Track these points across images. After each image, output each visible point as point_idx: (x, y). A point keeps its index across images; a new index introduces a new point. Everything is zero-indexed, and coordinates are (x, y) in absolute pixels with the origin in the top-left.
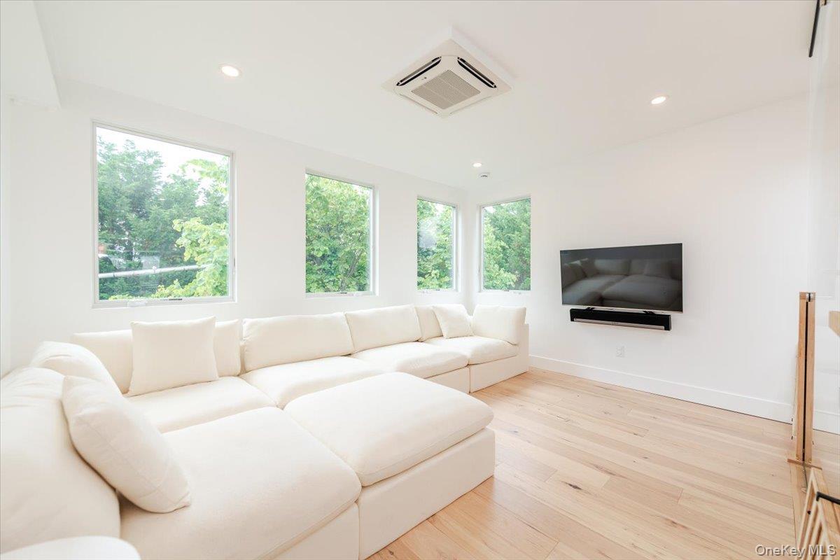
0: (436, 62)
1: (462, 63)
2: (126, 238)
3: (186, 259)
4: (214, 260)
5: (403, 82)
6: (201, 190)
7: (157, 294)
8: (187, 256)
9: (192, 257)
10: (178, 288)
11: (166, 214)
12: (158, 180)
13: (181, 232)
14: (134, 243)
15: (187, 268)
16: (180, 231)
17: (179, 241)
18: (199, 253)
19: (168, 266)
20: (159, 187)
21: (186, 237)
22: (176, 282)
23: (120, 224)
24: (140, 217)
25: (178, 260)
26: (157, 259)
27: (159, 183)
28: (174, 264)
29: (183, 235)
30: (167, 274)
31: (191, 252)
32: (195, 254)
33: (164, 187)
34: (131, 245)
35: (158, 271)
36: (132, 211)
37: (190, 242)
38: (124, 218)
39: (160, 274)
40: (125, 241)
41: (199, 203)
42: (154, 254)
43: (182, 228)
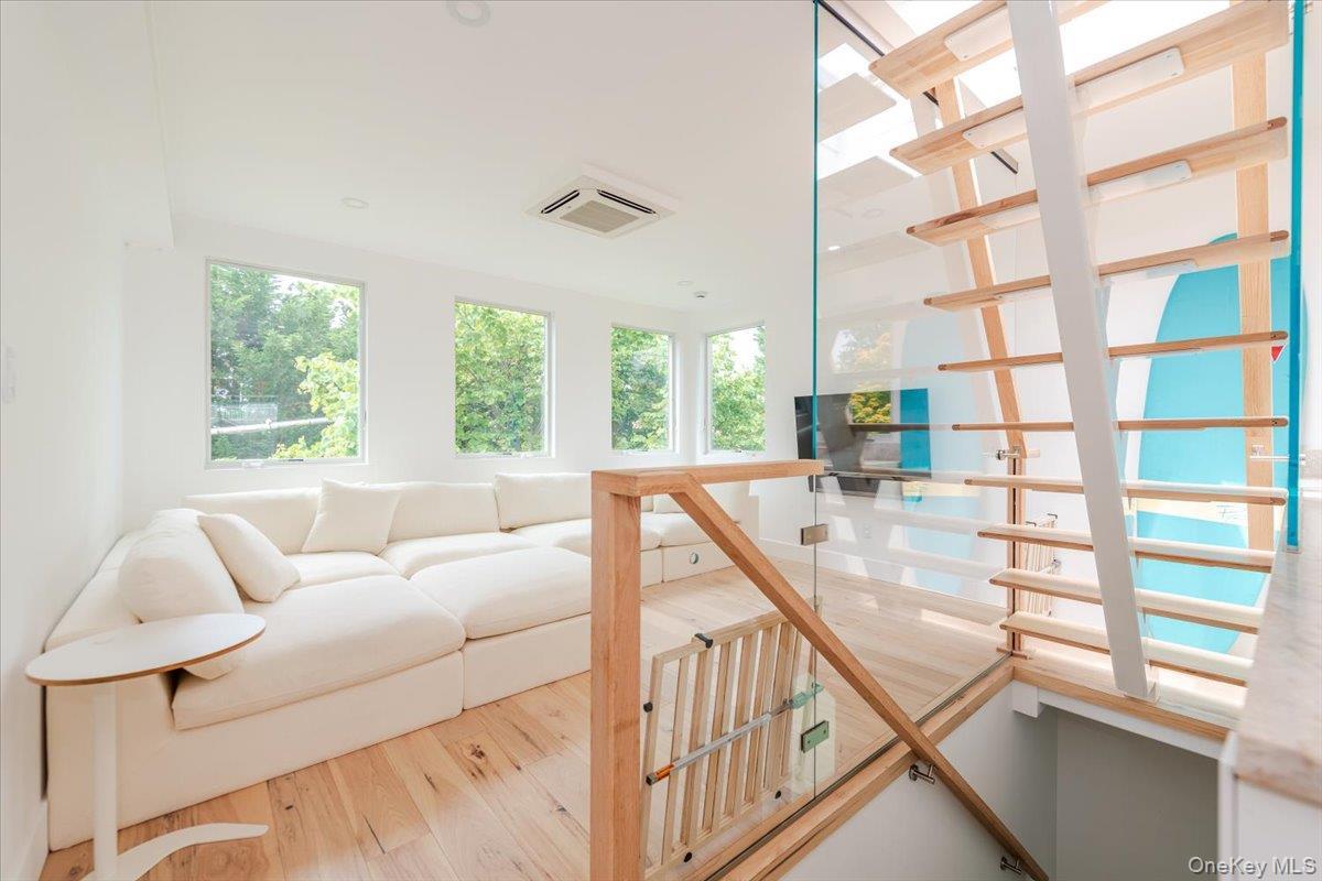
0: (575, 195)
1: (604, 194)
2: (230, 377)
3: (314, 410)
4: (345, 412)
5: (549, 209)
6: (338, 305)
7: (275, 458)
8: (314, 405)
9: (321, 406)
10: (303, 449)
11: (287, 343)
12: (276, 292)
13: (306, 373)
14: (242, 385)
15: (314, 421)
16: (304, 370)
17: (303, 385)
18: (329, 401)
19: (290, 417)
20: (278, 302)
21: (312, 380)
22: (301, 440)
23: (223, 357)
24: (250, 346)
25: (304, 409)
26: (274, 407)
27: (278, 296)
28: (298, 415)
29: (309, 376)
30: (287, 430)
31: (319, 400)
32: (324, 402)
33: (284, 301)
34: (237, 386)
35: (276, 425)
36: (238, 338)
37: (318, 386)
38: (228, 347)
39: (278, 429)
40: (228, 381)
41: (335, 324)
42: (269, 401)
43: (308, 367)
